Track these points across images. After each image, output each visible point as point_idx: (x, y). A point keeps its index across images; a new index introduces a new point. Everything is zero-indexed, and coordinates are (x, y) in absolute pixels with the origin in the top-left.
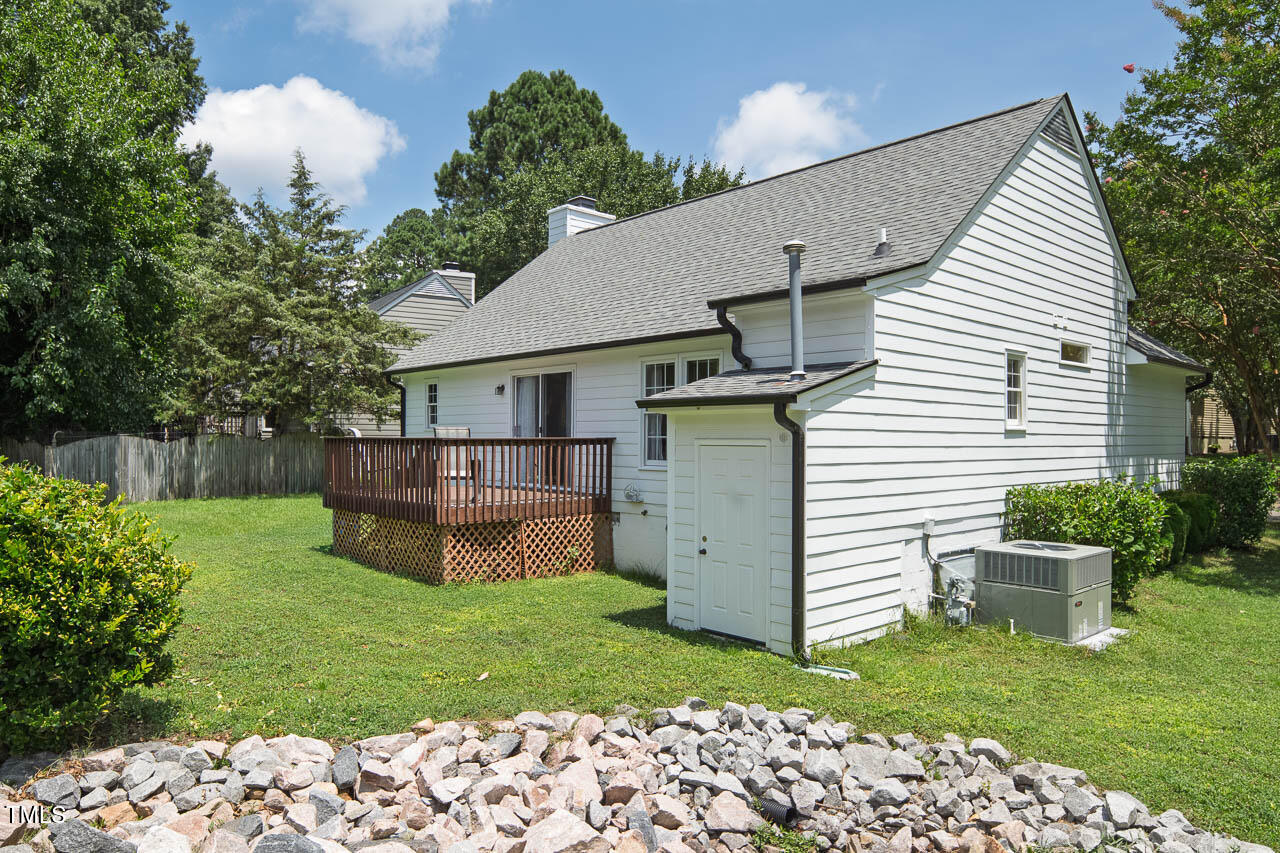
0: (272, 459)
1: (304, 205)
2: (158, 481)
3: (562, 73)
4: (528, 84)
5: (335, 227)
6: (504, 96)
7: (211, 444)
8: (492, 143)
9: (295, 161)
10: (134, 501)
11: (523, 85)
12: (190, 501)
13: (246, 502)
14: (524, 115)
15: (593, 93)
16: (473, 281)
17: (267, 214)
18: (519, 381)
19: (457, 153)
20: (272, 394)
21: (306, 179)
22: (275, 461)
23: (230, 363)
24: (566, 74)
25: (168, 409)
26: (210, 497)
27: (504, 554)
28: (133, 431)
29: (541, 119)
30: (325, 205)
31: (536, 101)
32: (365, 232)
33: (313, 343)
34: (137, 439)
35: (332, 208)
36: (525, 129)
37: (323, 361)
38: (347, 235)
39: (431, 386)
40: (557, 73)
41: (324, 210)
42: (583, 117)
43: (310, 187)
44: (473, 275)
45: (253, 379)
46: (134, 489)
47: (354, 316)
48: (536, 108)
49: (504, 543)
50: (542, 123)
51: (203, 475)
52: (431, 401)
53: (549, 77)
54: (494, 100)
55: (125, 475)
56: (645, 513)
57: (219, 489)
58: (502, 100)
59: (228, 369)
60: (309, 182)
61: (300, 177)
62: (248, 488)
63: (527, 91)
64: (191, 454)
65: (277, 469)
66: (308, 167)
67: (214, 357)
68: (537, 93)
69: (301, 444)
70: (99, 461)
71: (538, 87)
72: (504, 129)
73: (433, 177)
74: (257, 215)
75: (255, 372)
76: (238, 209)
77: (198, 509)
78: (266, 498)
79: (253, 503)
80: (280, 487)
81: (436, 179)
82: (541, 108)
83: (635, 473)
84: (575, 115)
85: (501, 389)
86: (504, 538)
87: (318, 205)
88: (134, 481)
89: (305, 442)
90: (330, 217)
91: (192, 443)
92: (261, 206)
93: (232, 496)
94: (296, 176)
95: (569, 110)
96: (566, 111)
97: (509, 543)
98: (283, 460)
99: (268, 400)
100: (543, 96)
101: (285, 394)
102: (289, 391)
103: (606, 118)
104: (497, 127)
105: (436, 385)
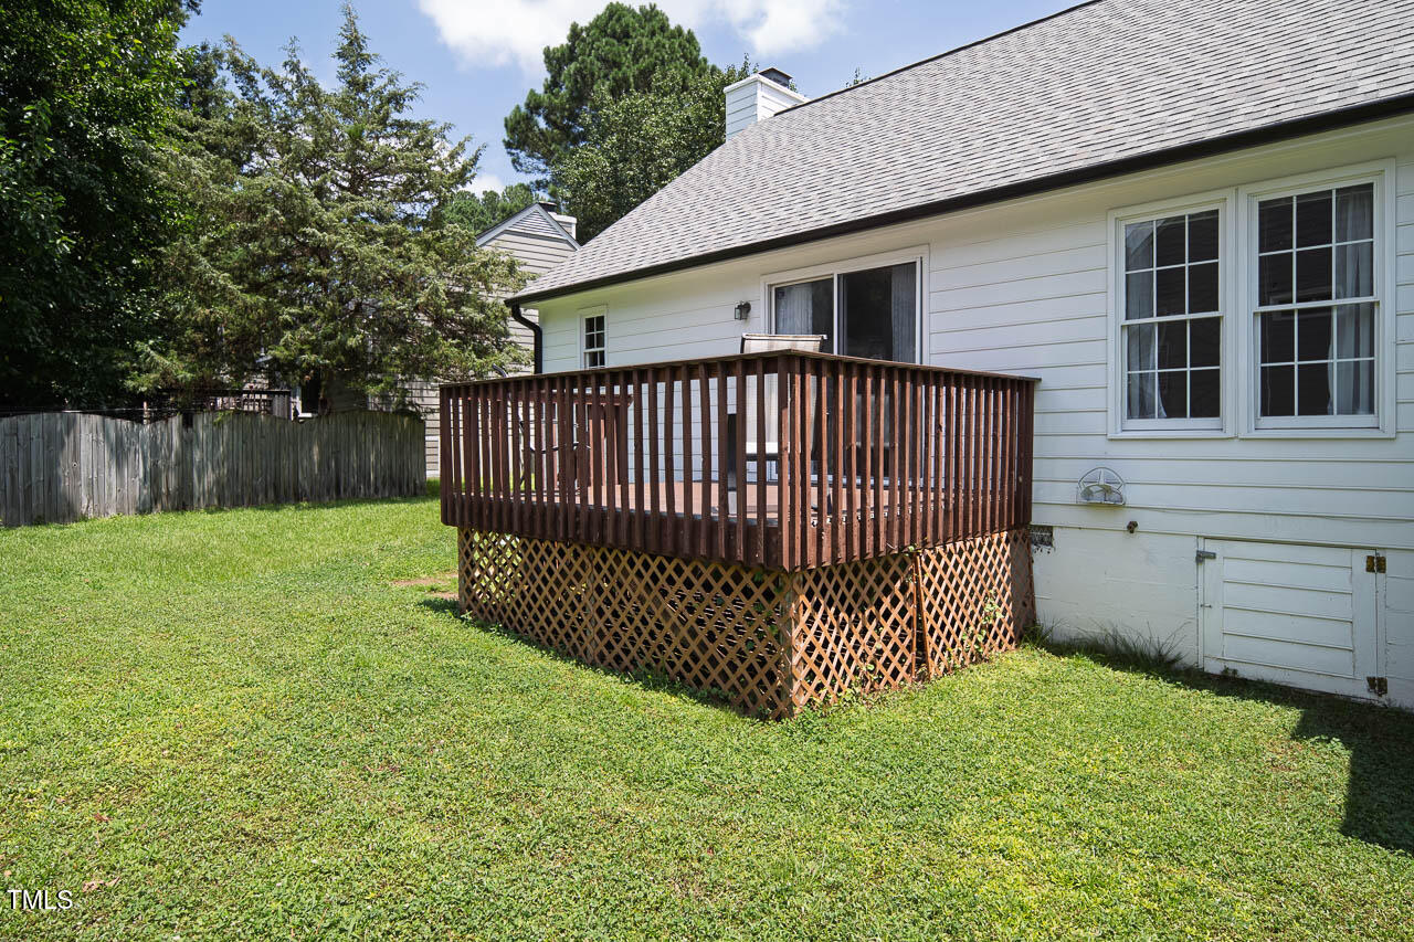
0: (316, 450)
1: (358, 86)
2: (135, 487)
3: (653, 8)
4: (616, 16)
5: (402, 116)
6: (588, 29)
7: (219, 425)
8: (576, 81)
9: (344, 20)
10: (91, 515)
11: (611, 17)
12: (188, 514)
13: (276, 515)
14: (614, 49)
15: (689, 32)
16: (574, 227)
17: (305, 83)
18: (780, 293)
19: (532, 92)
20: (315, 348)
21: (361, 47)
22: (321, 453)
23: (249, 299)
24: (658, 8)
25: (149, 371)
26: (220, 509)
27: (886, 628)
28: (90, 407)
29: (634, 55)
30: (391, 81)
31: (627, 36)
32: (448, 127)
33: (379, 274)
34: (95, 419)
35: (403, 85)
36: (618, 65)
37: (392, 300)
38: (424, 128)
39: (590, 322)
40: (648, 8)
41: (390, 88)
42: (681, 56)
43: (366, 60)
44: (574, 220)
45: (287, 326)
46: (91, 498)
47: (438, 240)
48: (627, 44)
49: (887, 601)
50: (636, 60)
51: (210, 477)
52: (590, 344)
53: (638, 11)
54: (575, 33)
55: (76, 475)
56: (1132, 527)
57: (232, 495)
58: (584, 35)
59: (247, 308)
60: (364, 52)
61: (351, 43)
62: (277, 492)
63: (614, 24)
64: (187, 443)
65: (324, 462)
66: (362, 31)
67: (224, 288)
68: (627, 26)
69: (360, 427)
70: (28, 452)
71: (628, 19)
72: (592, 63)
73: (503, 123)
74: (288, 87)
75: (290, 314)
76: (258, 76)
77: (199, 527)
78: (309, 508)
79: (288, 515)
80: (328, 491)
81: (506, 126)
82: (633, 43)
83: (1097, 446)
84: (673, 52)
85: (744, 309)
86: (887, 591)
87: (378, 84)
88: (90, 484)
89: (364, 425)
90: (397, 99)
91: (188, 422)
92: (295, 68)
93: (254, 503)
94: (346, 42)
95: (667, 46)
96: (664, 46)
97: (895, 602)
98: (333, 451)
99: (309, 357)
100: (634, 30)
101: (335, 349)
102: (342, 344)
103: (705, 60)
104: (583, 61)
105: (603, 317)
